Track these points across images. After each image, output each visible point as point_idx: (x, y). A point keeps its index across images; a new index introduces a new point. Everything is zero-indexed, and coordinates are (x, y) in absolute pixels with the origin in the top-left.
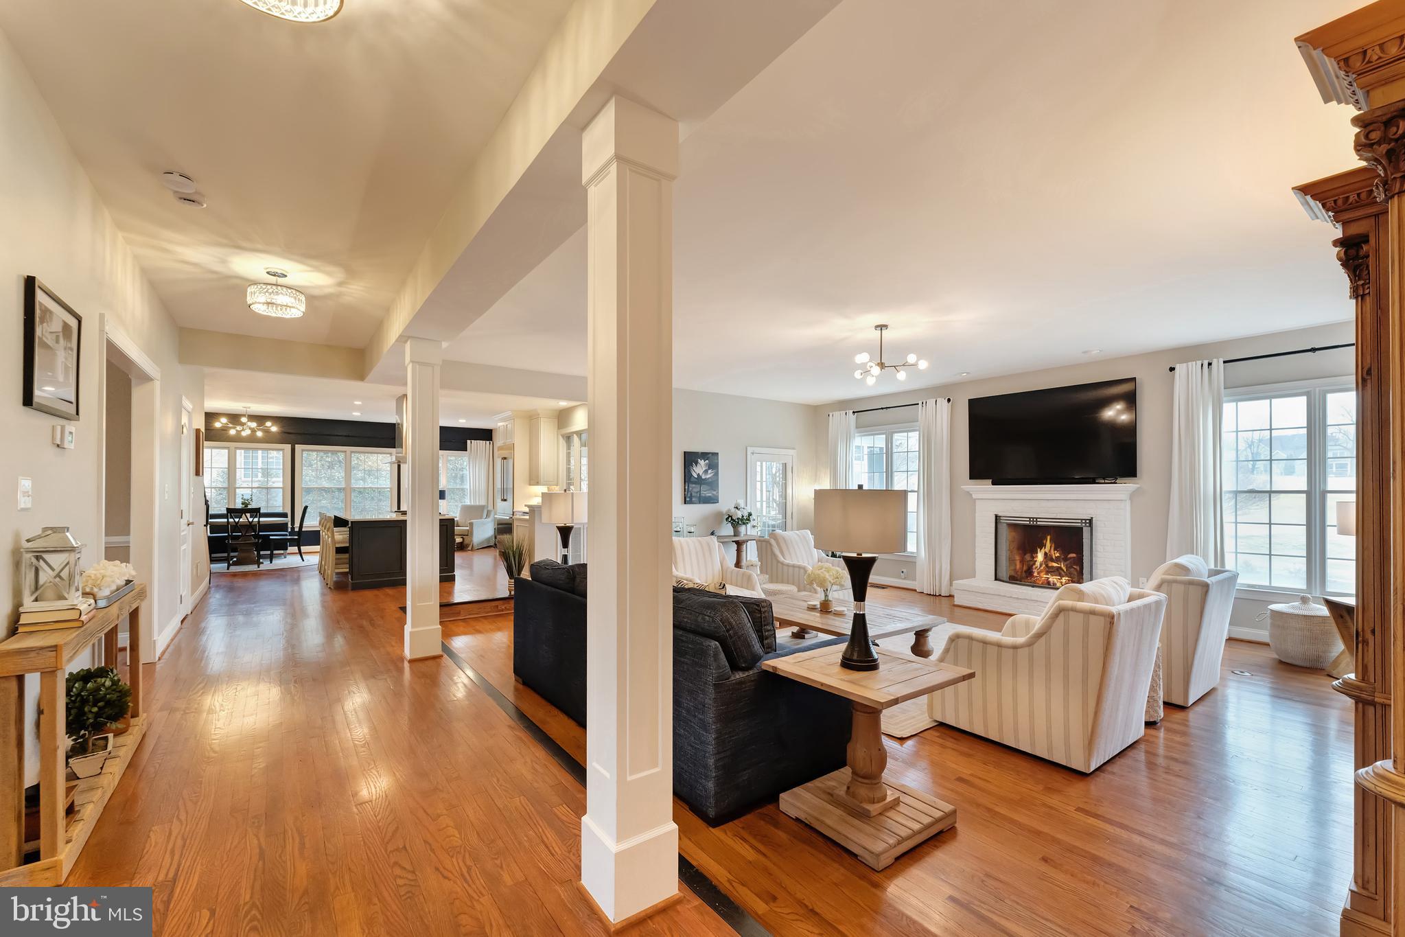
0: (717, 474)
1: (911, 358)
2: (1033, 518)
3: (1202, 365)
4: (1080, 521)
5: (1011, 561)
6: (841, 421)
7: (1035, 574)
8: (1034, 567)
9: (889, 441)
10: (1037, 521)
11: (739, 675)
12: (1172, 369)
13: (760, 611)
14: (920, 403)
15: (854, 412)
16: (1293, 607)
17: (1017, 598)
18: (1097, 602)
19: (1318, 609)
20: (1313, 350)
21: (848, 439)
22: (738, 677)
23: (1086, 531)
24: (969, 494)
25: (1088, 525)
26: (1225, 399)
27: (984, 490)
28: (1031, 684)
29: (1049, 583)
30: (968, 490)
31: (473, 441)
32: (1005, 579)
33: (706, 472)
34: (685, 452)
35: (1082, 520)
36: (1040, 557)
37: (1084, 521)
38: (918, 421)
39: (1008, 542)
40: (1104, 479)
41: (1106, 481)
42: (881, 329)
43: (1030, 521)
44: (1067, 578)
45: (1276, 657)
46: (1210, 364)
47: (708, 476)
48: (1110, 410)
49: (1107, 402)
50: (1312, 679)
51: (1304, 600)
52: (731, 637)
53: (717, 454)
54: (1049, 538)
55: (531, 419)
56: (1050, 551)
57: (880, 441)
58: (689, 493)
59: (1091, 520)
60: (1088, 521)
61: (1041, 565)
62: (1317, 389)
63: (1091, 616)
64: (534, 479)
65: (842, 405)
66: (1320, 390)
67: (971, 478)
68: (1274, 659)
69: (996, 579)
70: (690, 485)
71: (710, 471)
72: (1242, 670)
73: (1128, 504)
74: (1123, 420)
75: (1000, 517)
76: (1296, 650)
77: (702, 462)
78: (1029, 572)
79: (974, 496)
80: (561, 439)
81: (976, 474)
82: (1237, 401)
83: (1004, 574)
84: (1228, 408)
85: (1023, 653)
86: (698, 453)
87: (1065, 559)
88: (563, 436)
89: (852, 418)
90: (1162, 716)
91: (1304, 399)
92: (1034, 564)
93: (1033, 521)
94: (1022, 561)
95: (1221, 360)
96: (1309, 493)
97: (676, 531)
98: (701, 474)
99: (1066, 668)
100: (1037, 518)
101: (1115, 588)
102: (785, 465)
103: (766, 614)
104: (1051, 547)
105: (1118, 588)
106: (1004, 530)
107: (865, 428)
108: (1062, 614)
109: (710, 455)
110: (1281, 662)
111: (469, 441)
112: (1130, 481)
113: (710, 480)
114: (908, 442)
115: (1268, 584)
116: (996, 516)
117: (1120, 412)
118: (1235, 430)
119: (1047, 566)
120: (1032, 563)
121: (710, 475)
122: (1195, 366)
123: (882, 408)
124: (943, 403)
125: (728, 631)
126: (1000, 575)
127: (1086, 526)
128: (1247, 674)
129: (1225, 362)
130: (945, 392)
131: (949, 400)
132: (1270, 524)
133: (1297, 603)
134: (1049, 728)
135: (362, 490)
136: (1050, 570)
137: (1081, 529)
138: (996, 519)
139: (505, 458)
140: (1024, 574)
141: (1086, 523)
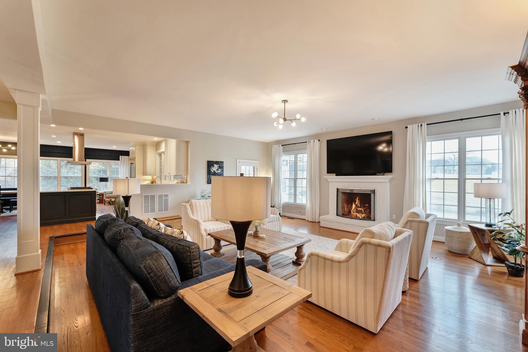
0: (223, 171)
1: (298, 116)
2: (352, 190)
3: (418, 126)
4: (370, 191)
5: (343, 208)
6: (278, 149)
7: (352, 213)
8: (351, 210)
9: (296, 158)
10: (353, 191)
11: (158, 303)
12: (406, 127)
13: (190, 252)
14: (308, 142)
15: (282, 145)
16: (455, 228)
17: (345, 224)
18: (381, 239)
19: (465, 229)
20: (461, 120)
21: (280, 156)
22: (156, 305)
23: (372, 195)
24: (327, 180)
25: (373, 192)
26: (427, 140)
27: (333, 177)
28: (347, 282)
29: (357, 217)
30: (326, 178)
31: (122, 156)
32: (340, 215)
33: (218, 170)
34: (208, 161)
35: (371, 190)
36: (354, 206)
37: (371, 191)
38: (307, 149)
39: (342, 199)
40: (379, 173)
41: (380, 174)
42: (285, 102)
43: (350, 191)
44: (364, 215)
45: (447, 248)
46: (421, 125)
47: (219, 172)
48: (381, 147)
49: (380, 143)
50: (463, 260)
51: (459, 225)
52: (152, 278)
53: (223, 162)
54: (358, 198)
55: (144, 146)
56: (358, 204)
57: (292, 158)
58: (210, 179)
59: (374, 191)
60: (373, 191)
61: (354, 210)
62: (463, 136)
63: (379, 248)
64: (145, 173)
65: (277, 142)
66: (464, 136)
67: (328, 173)
68: (446, 250)
69: (337, 215)
70: (210, 176)
71: (219, 170)
72: (436, 257)
73: (389, 183)
74: (386, 151)
75: (339, 189)
76: (456, 247)
77: (216, 166)
78: (350, 212)
79: (329, 181)
80: (157, 155)
81: (329, 171)
82: (431, 141)
83: (340, 213)
84: (428, 144)
85: (344, 265)
86: (214, 161)
87: (364, 207)
88: (158, 154)
89: (281, 148)
90: (408, 288)
91: (457, 140)
92: (352, 209)
93: (352, 191)
94: (348, 207)
95: (426, 124)
96: (459, 179)
97: (202, 196)
98: (215, 171)
99: (365, 274)
100: (353, 190)
101: (389, 229)
102: (254, 167)
103: (194, 253)
104: (358, 202)
105: (391, 229)
106: (340, 195)
107: (286, 152)
108: (363, 245)
109: (220, 162)
110: (450, 251)
111: (120, 156)
112: (389, 174)
113: (220, 173)
114: (303, 158)
115: (443, 217)
116: (337, 189)
117: (384, 147)
118: (431, 153)
119: (357, 210)
120: (351, 208)
121: (219, 171)
122: (415, 126)
123: (293, 144)
124: (317, 141)
125: (149, 274)
126: (338, 213)
127: (372, 193)
128: (438, 259)
129: (427, 124)
130: (317, 137)
131: (319, 140)
132: (444, 192)
133: (456, 226)
134: (356, 307)
135: (76, 177)
136: (358, 212)
137: (370, 194)
138: (337, 190)
139: (132, 164)
140: (347, 213)
141: (372, 192)
